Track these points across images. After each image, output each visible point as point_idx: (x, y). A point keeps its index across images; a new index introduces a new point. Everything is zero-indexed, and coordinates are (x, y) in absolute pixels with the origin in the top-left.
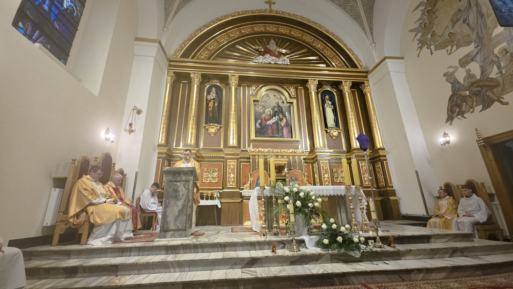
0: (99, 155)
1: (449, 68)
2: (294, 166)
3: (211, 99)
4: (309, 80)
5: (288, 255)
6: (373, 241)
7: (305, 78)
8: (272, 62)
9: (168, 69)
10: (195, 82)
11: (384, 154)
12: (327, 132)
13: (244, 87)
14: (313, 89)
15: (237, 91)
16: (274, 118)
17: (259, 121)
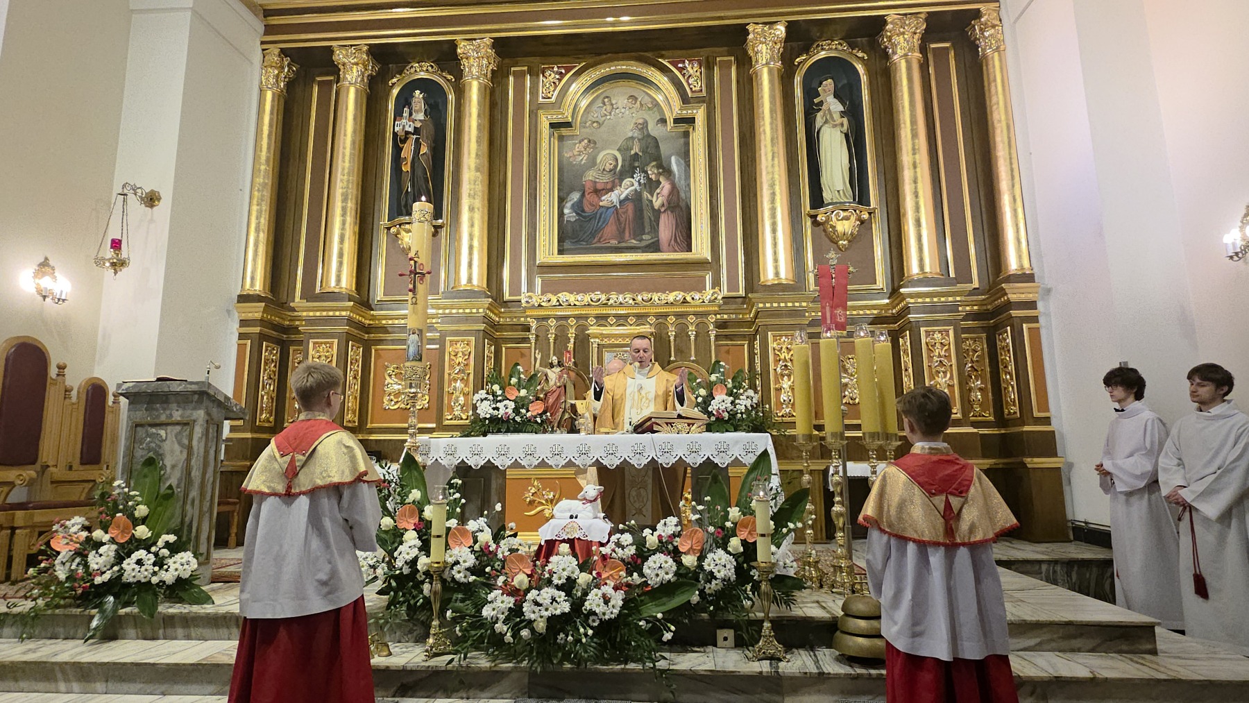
2: (682, 352)
3: (407, 133)
4: (750, 28)
6: (730, 633)
7: (729, 17)
9: (263, 42)
10: (349, 77)
11: (1031, 295)
12: (816, 223)
13: (520, 76)
14: (764, 62)
15: (488, 97)
16: (627, 181)
17: (575, 196)
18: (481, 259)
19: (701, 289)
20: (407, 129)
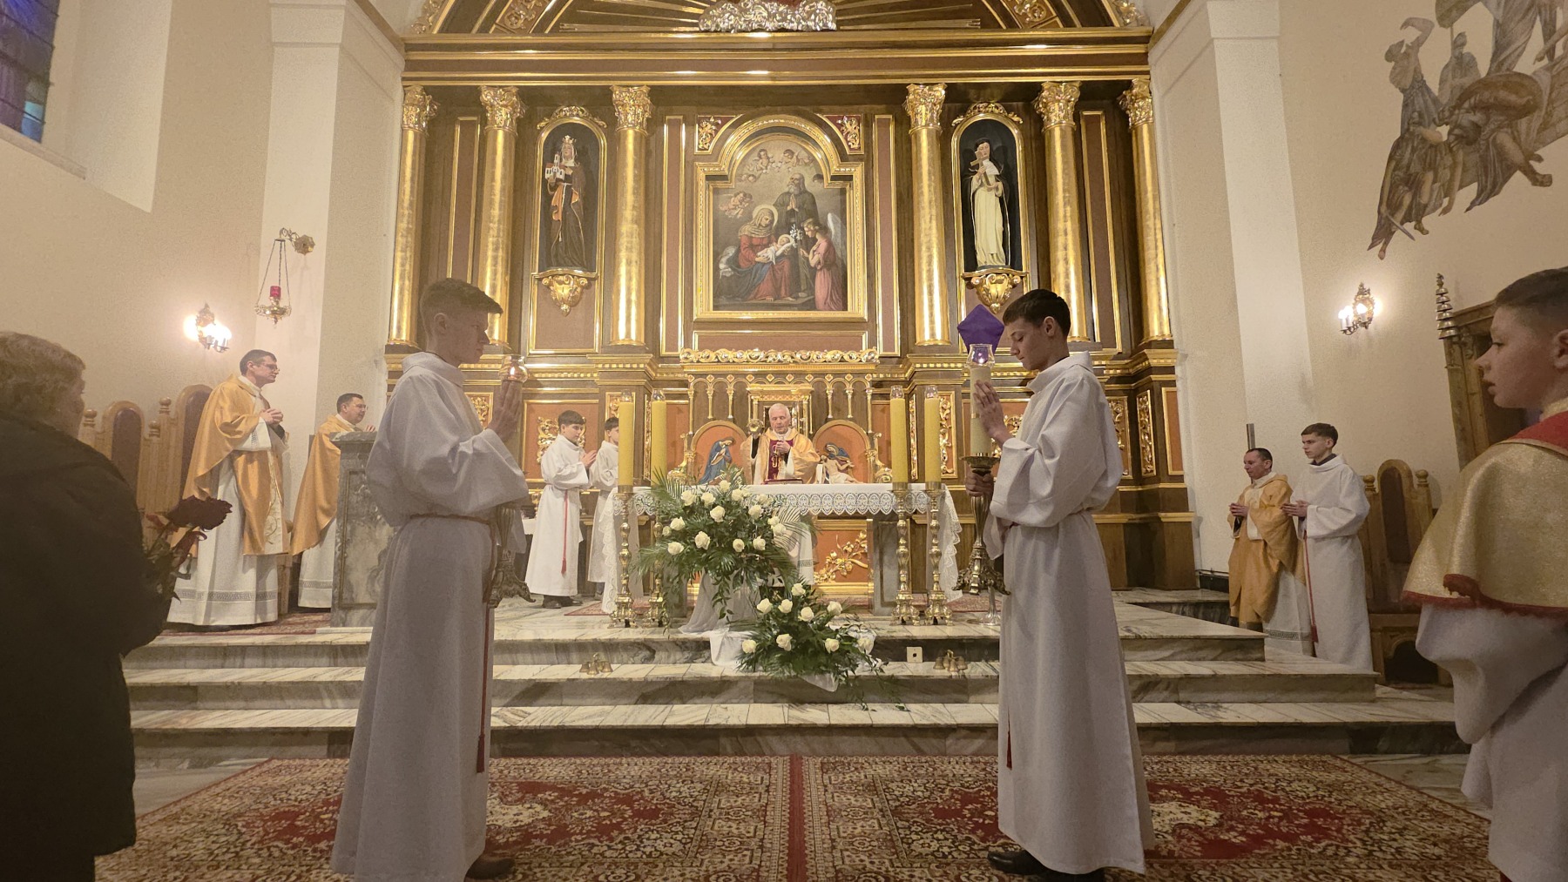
0: (176, 394)
1: (1406, 24)
2: (839, 410)
3: (557, 180)
4: (911, 88)
5: (631, 679)
6: (919, 650)
7: (891, 78)
8: (770, 25)
9: (404, 79)
10: (498, 121)
11: (1169, 361)
12: (969, 286)
13: (675, 127)
14: (924, 123)
15: (643, 145)
16: (783, 237)
17: (731, 251)
18: (638, 314)
19: (858, 348)
20: (558, 176)
